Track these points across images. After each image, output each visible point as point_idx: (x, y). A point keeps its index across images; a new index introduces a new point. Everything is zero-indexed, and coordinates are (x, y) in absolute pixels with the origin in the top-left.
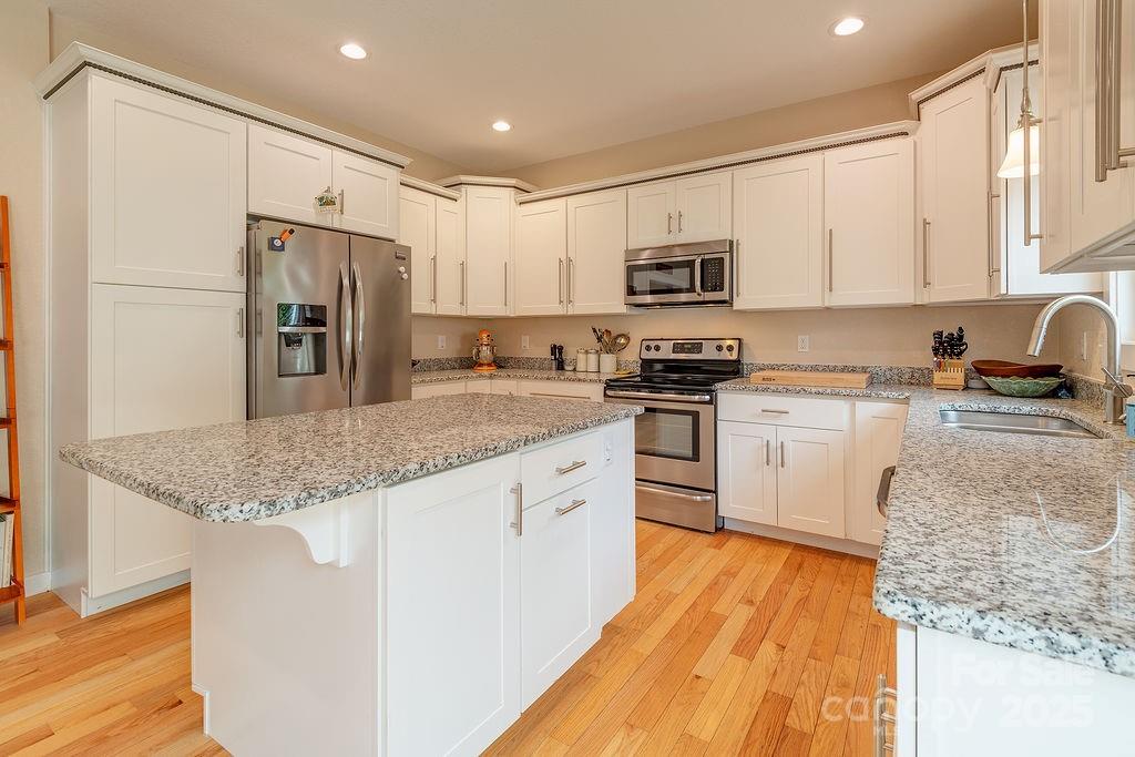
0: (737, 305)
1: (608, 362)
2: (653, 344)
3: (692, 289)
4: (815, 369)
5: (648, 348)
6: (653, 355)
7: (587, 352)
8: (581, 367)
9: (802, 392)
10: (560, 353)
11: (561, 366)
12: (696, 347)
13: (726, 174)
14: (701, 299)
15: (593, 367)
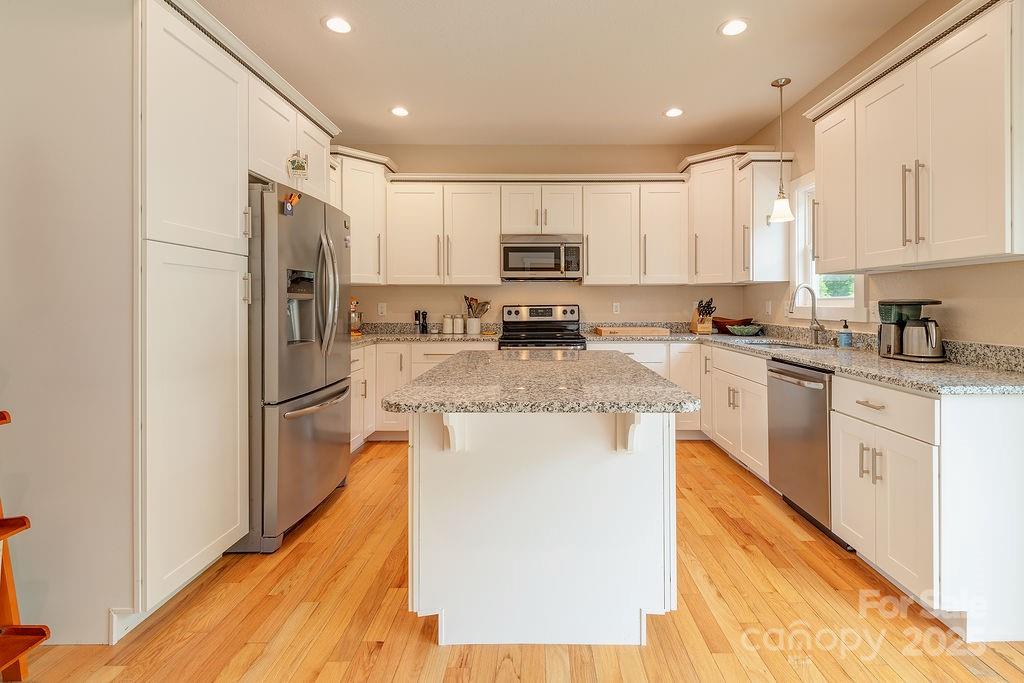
0: (587, 281)
1: (474, 325)
2: (513, 310)
3: (557, 268)
4: (624, 325)
5: (510, 313)
6: (513, 318)
7: (453, 318)
8: (448, 329)
9: (641, 340)
10: (424, 318)
11: (424, 330)
12: (549, 311)
13: (577, 187)
14: (562, 276)
15: (459, 329)
